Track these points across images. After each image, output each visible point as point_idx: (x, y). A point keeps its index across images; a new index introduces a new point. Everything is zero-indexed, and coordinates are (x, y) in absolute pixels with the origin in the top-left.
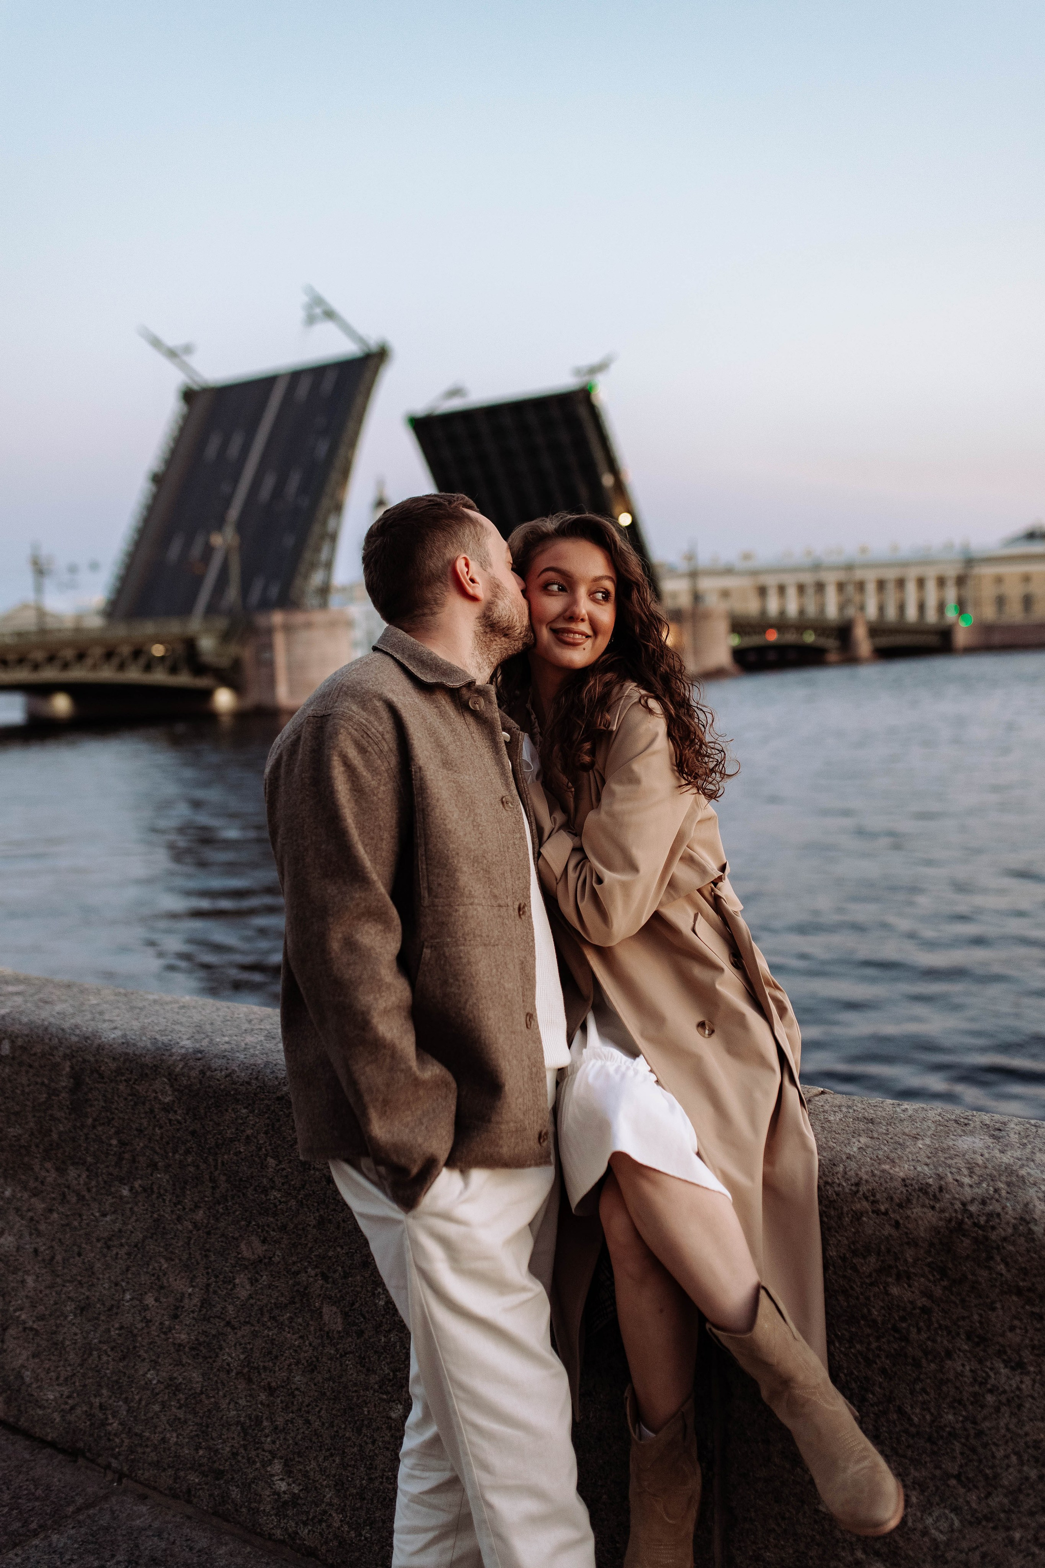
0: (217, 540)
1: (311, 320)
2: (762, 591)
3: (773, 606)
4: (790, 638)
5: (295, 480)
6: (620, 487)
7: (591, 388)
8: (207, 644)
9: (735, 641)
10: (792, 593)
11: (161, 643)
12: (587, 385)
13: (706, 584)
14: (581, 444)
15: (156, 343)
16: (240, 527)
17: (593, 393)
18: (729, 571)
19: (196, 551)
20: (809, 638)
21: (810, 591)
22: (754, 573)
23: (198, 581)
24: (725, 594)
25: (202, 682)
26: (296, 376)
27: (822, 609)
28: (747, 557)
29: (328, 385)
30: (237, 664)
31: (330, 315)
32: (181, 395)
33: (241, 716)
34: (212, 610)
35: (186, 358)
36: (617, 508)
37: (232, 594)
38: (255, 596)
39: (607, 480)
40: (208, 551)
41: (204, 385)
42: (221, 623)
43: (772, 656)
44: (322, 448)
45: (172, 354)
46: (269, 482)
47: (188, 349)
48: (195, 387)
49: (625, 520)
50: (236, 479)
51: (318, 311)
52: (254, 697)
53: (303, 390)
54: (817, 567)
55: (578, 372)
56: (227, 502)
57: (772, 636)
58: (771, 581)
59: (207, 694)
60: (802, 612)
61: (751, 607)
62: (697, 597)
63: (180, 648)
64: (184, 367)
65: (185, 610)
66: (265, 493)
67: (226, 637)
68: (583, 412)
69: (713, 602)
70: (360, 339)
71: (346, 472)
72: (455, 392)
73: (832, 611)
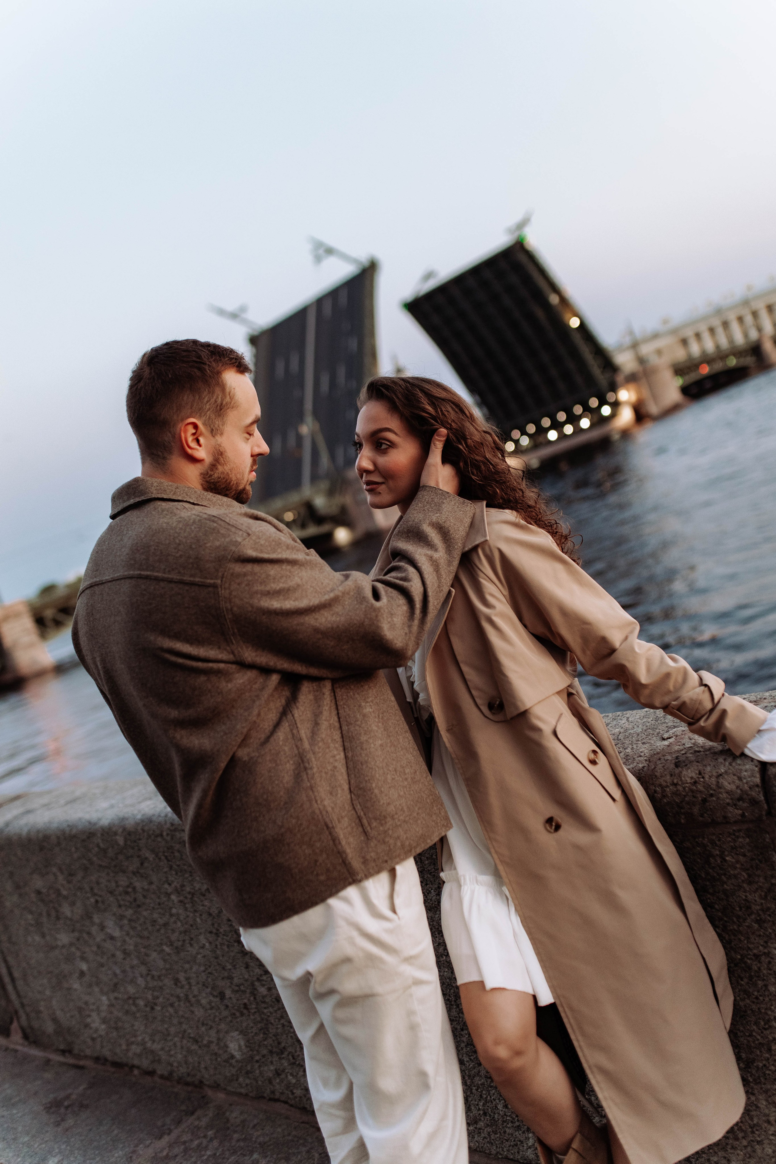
0: (305, 430)
1: (318, 259)
2: (684, 342)
3: (695, 349)
4: (718, 366)
5: (342, 372)
6: (564, 301)
7: (523, 239)
8: (320, 502)
9: (679, 382)
10: (707, 338)
11: (289, 510)
12: (518, 239)
13: (646, 350)
14: (527, 281)
15: (221, 312)
16: (316, 414)
17: (525, 243)
18: (655, 336)
19: (292, 441)
20: (732, 362)
21: (720, 331)
22: (674, 332)
23: (298, 462)
24: (659, 352)
25: (324, 528)
26: (320, 302)
27: (731, 340)
28: (665, 322)
29: (343, 299)
30: (343, 510)
31: (330, 251)
32: (248, 341)
33: (356, 544)
34: (315, 478)
35: (244, 316)
36: (567, 315)
37: (325, 460)
38: (340, 459)
39: (554, 299)
40: (299, 438)
41: (260, 330)
42: (324, 485)
43: (708, 385)
44: (353, 344)
45: (234, 316)
46: (325, 380)
47: (243, 309)
48: (256, 333)
49: (574, 323)
50: (302, 385)
51: (321, 251)
52: (362, 527)
53: (328, 310)
54: (719, 311)
55: (510, 231)
56: (301, 402)
57: (705, 370)
58: (689, 333)
59: (329, 536)
60: (718, 347)
61: (680, 355)
62: (641, 361)
63: (303, 511)
64: (245, 322)
65: (296, 484)
66: (325, 387)
67: (331, 493)
68: (523, 258)
69: (654, 360)
70: (355, 261)
71: (374, 355)
72: (429, 275)
73: (739, 339)
